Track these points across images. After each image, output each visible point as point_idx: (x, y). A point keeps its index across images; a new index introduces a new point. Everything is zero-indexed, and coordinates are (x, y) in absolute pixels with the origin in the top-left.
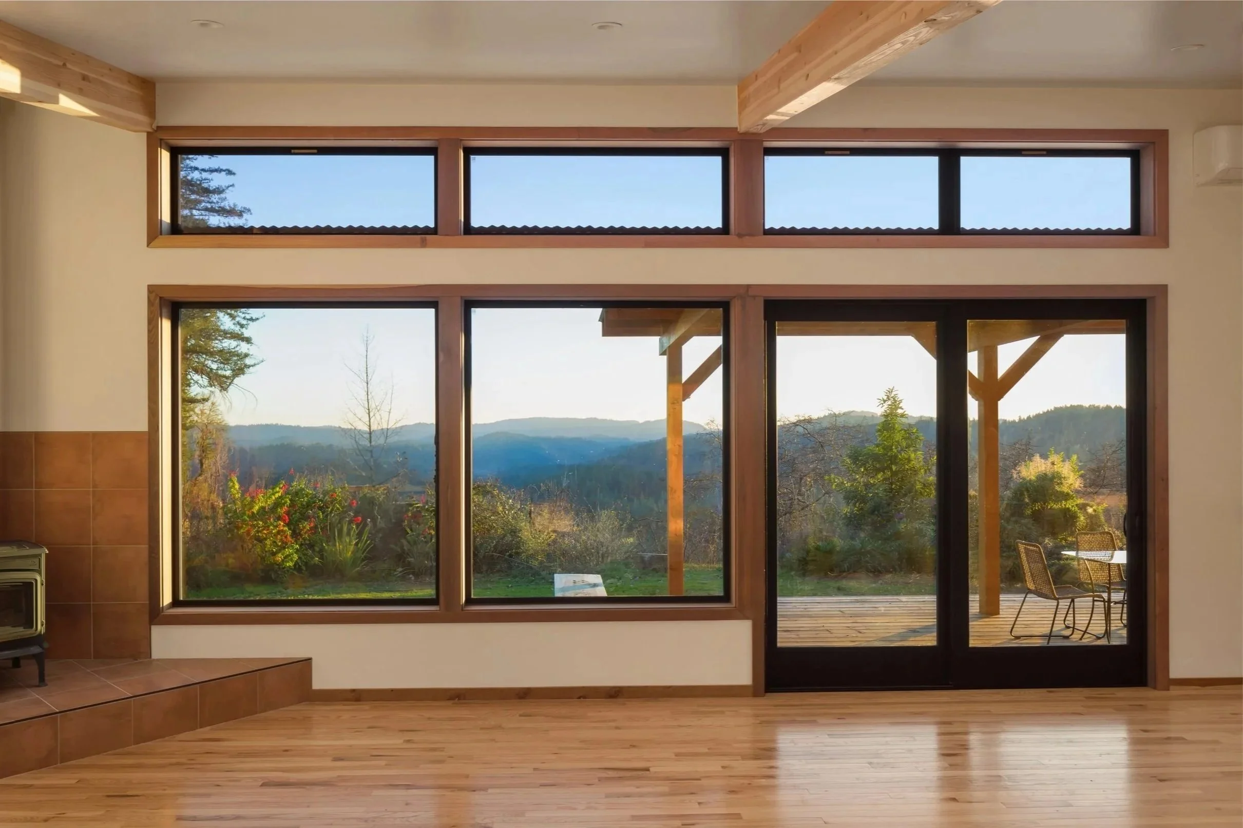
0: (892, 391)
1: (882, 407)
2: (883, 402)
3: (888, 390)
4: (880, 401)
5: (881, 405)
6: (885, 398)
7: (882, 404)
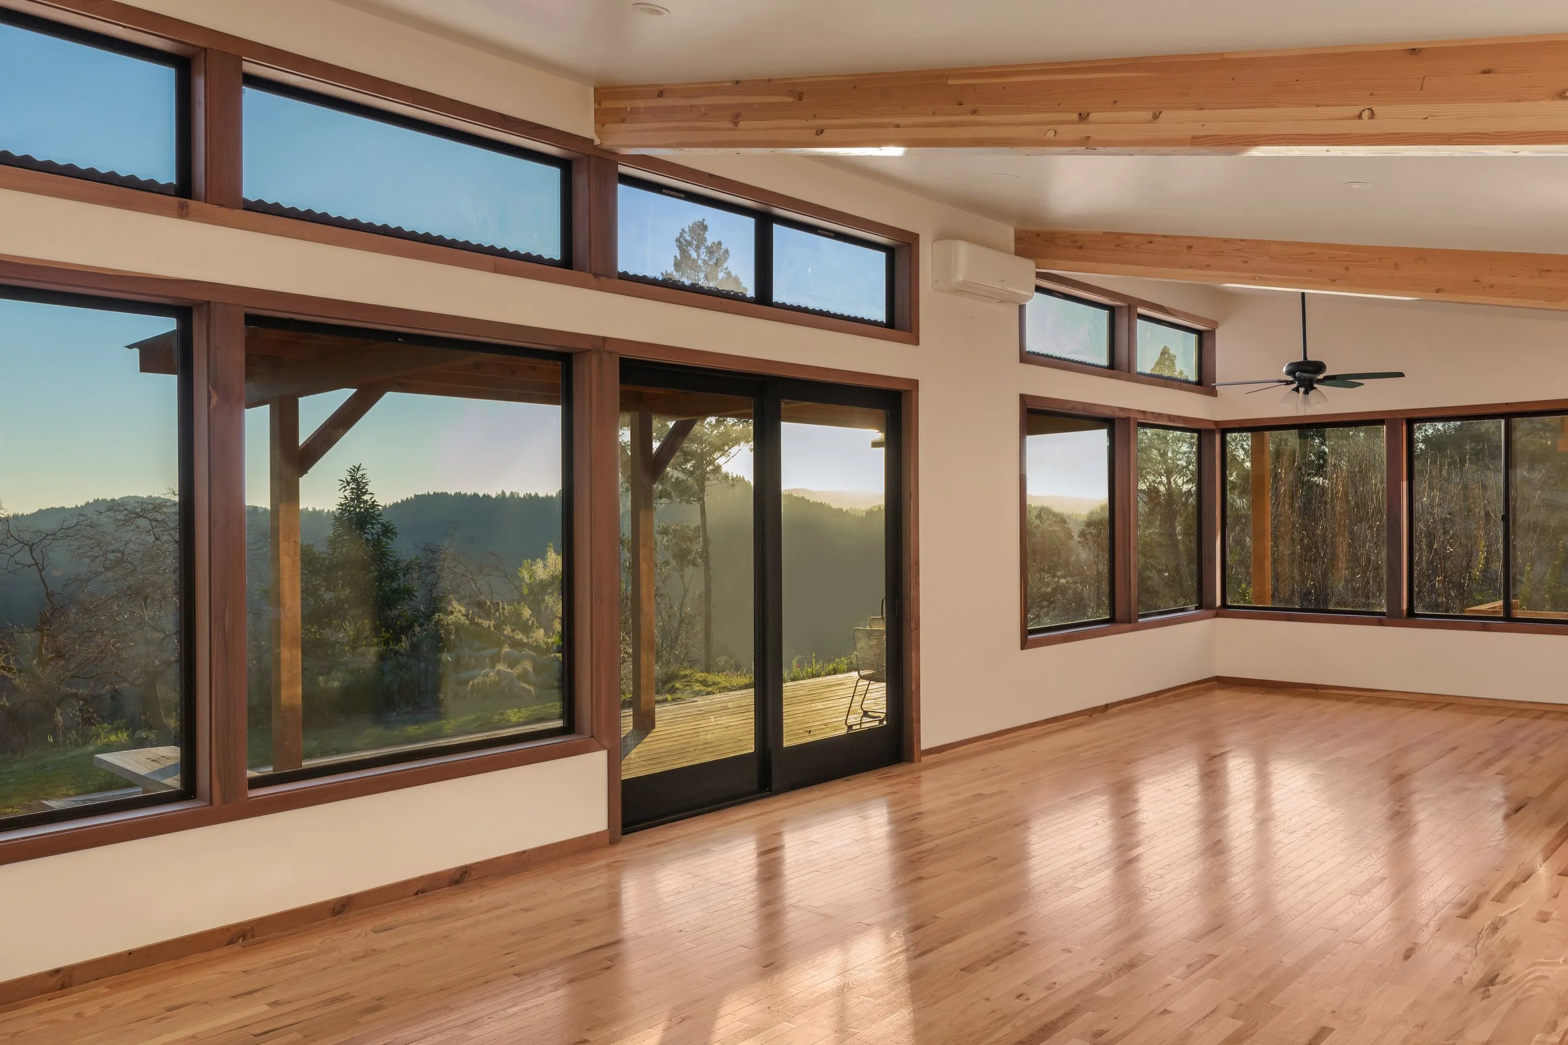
0: (358, 470)
1: (344, 491)
2: (346, 485)
3: (353, 468)
4: (342, 483)
5: (344, 489)
6: (349, 478)
7: (345, 487)
